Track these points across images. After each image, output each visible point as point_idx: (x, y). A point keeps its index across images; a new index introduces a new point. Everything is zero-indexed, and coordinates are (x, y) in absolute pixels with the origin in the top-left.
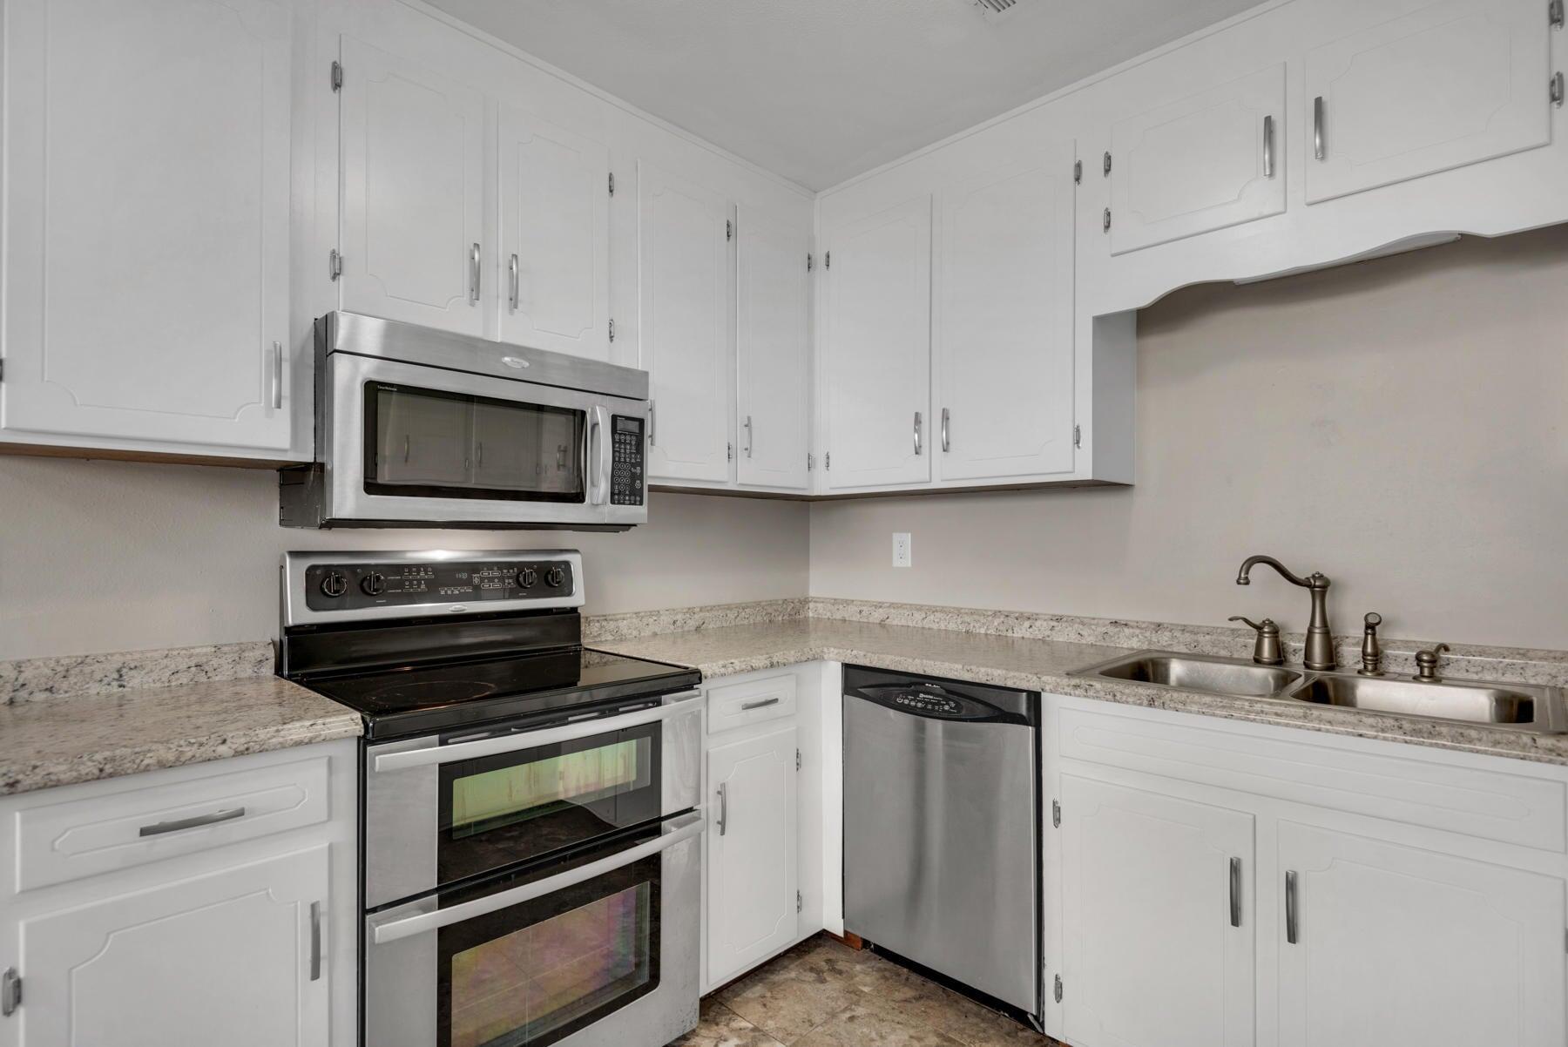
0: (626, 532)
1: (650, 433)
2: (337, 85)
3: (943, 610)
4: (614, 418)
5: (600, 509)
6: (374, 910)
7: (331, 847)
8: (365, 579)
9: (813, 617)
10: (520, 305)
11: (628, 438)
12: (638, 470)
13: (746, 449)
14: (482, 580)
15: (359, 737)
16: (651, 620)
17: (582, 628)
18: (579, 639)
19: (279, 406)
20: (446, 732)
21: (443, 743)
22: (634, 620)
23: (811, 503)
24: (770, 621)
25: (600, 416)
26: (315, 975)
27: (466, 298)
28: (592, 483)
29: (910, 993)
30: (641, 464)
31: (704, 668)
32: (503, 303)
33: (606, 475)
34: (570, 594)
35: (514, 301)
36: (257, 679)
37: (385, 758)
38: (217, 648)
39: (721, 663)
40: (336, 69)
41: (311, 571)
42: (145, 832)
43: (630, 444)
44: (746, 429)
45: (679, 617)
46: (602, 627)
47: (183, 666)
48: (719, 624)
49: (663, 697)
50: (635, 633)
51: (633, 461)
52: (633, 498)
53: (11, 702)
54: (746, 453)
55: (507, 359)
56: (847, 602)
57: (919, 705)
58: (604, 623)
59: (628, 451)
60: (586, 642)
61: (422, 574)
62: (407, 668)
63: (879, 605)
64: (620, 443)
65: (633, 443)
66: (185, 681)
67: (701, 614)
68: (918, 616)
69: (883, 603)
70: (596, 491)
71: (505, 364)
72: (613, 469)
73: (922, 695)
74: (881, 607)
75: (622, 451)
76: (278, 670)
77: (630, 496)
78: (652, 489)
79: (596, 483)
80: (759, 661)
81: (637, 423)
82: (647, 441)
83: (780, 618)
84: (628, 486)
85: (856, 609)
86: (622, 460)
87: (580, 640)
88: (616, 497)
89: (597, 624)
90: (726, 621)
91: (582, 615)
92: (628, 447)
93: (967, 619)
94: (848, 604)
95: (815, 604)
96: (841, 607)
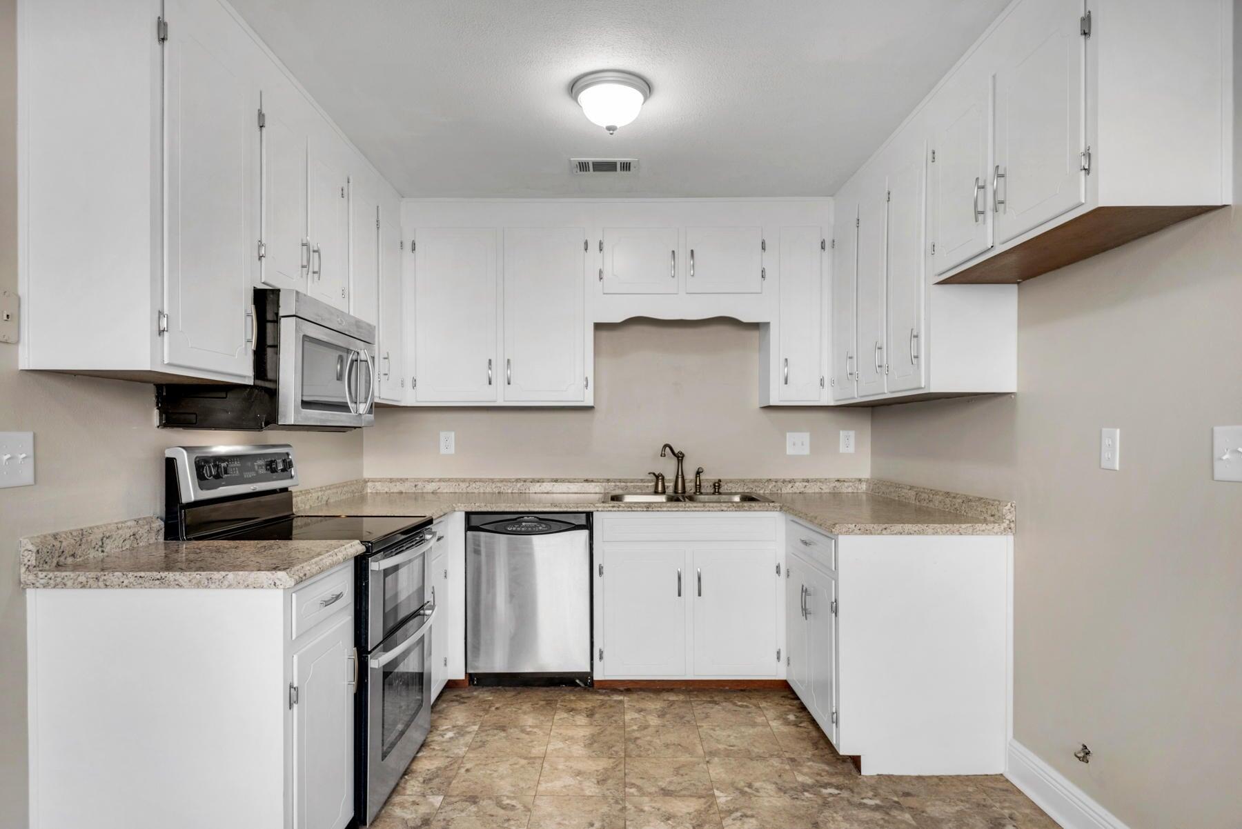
2: (261, 126)
3: (481, 480)
6: (371, 652)
9: (371, 493)
17: (293, 501)
27: (300, 272)
29: (513, 693)
34: (291, 477)
36: (157, 544)
40: (260, 114)
41: (196, 462)
44: (386, 361)
45: (320, 494)
47: (128, 535)
48: (334, 499)
54: (385, 377)
55: (339, 319)
56: (403, 480)
57: (523, 529)
58: (303, 496)
63: (431, 481)
66: (128, 547)
67: (327, 491)
68: (463, 485)
69: (434, 479)
71: (338, 322)
73: (524, 524)
74: (432, 481)
76: (166, 537)
85: (412, 484)
87: (292, 510)
91: (293, 492)
93: (499, 485)
94: (404, 482)
95: (374, 483)
96: (398, 484)
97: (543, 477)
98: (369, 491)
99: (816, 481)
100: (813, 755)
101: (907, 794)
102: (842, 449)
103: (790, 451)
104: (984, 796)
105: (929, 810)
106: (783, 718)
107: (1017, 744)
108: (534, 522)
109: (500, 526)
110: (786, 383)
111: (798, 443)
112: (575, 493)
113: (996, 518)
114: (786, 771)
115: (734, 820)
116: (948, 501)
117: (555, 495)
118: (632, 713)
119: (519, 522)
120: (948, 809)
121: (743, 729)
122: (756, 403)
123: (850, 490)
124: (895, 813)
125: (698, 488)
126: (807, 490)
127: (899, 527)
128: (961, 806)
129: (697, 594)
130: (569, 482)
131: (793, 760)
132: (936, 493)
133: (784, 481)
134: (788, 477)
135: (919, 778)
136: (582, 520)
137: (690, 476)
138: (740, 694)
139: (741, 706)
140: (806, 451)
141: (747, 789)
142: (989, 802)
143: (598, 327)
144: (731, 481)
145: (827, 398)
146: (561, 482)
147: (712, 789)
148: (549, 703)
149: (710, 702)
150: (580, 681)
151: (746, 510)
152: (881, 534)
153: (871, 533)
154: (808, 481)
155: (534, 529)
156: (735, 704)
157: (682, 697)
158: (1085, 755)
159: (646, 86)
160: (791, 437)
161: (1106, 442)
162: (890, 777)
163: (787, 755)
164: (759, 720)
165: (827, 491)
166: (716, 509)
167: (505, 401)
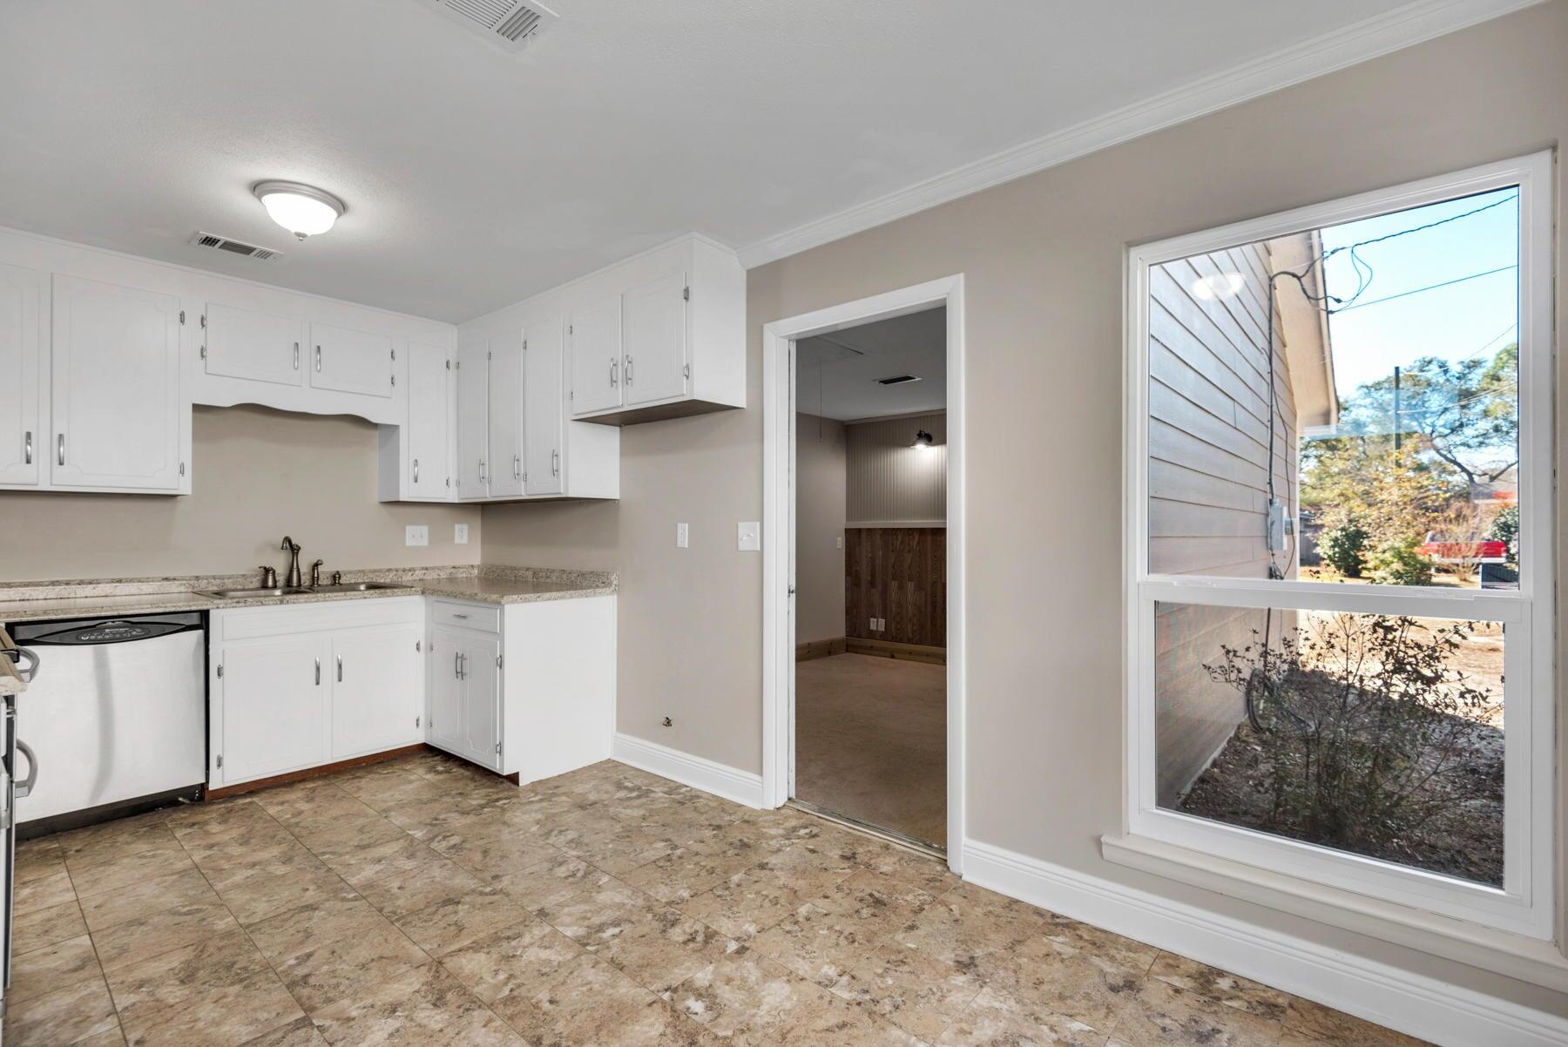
97: (98, 578)
99: (433, 568)
100: (476, 786)
101: (557, 787)
102: (457, 540)
103: (409, 542)
104: (604, 773)
105: (576, 790)
106: (432, 770)
107: (621, 735)
108: (121, 627)
109: (71, 637)
110: (416, 481)
111: (417, 535)
112: (150, 594)
113: (607, 584)
114: (459, 802)
115: (439, 842)
116: (565, 576)
117: (117, 598)
118: (273, 807)
119: (100, 629)
120: (587, 786)
121: (401, 787)
122: (377, 497)
123: (464, 575)
124: (554, 799)
125: (314, 580)
126: (425, 577)
127: (547, 595)
128: (593, 783)
129: (337, 680)
130: (139, 581)
131: (461, 794)
132: (553, 571)
133: (404, 570)
134: (408, 566)
135: (560, 776)
136: (195, 620)
137: (305, 568)
138: (380, 765)
139: (388, 773)
140: (425, 542)
141: (434, 822)
142: (609, 775)
143: (197, 408)
144: (350, 573)
145: (452, 496)
146: (127, 582)
147: (404, 831)
148: (154, 827)
149: (353, 779)
150: (184, 797)
151: (389, 596)
152: (536, 601)
153: (529, 601)
154: (427, 569)
155: (125, 635)
156: (380, 774)
157: (320, 783)
158: (668, 723)
159: (341, 207)
160: (410, 530)
161: (680, 531)
162: (540, 782)
163: (454, 792)
164: (413, 778)
165: (444, 577)
166: (359, 597)
167: (51, 484)
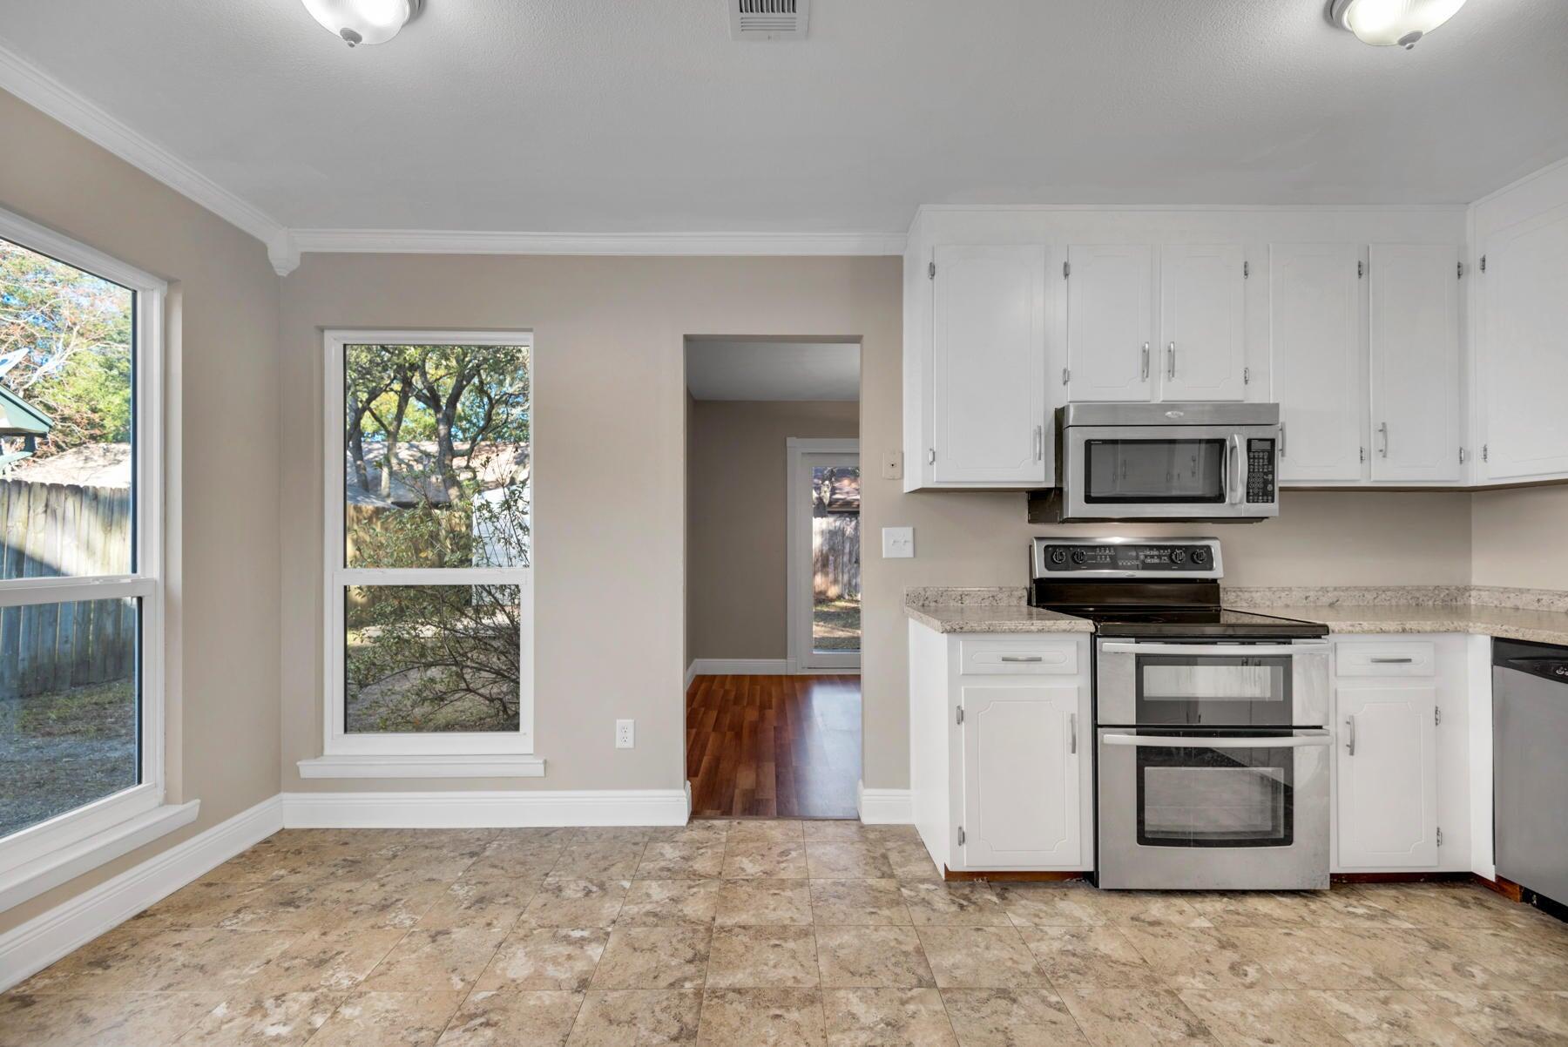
0: (1259, 523)
1: (1280, 447)
2: (1066, 275)
4: (1249, 442)
5: (1238, 507)
6: (1102, 726)
7: (1079, 688)
8: (1075, 553)
9: (1475, 604)
10: (1176, 374)
11: (1261, 454)
12: (1270, 477)
13: (1381, 451)
14: (1146, 556)
15: (1091, 634)
16: (1283, 595)
17: (1221, 595)
18: (1219, 603)
19: (1040, 459)
20: (1140, 638)
21: (1137, 642)
22: (1267, 593)
23: (1473, 493)
24: (1417, 605)
25: (1238, 441)
26: (1074, 752)
27: (1140, 379)
28: (1231, 489)
30: (1272, 473)
31: (1331, 624)
32: (1164, 375)
33: (1243, 483)
34: (1211, 568)
35: (1171, 371)
36: (1020, 606)
37: (1106, 645)
38: (1001, 589)
39: (1349, 623)
40: (1066, 265)
41: (1047, 547)
42: (1004, 659)
43: (1263, 459)
44: (1381, 434)
45: (1311, 594)
46: (1237, 596)
47: (987, 596)
48: (1354, 603)
49: (1293, 640)
50: (1268, 603)
51: (1265, 470)
52: (1265, 498)
53: (923, 605)
54: (1381, 454)
55: (1169, 413)
56: (1521, 591)
58: (1240, 594)
59: (1261, 464)
60: (1224, 605)
61: (1107, 552)
62: (1091, 609)
63: (1565, 595)
64: (1254, 458)
65: (1265, 457)
66: (987, 604)
67: (1335, 593)
70: (1234, 494)
71: (1167, 417)
72: (1249, 477)
74: (1567, 596)
75: (1256, 464)
76: (1029, 603)
77: (1263, 496)
78: (1281, 489)
79: (1234, 488)
80: (1392, 625)
81: (1269, 442)
82: (1278, 454)
83: (1431, 603)
84: (1261, 487)
85: (1533, 597)
86: (1256, 470)
88: (1251, 496)
89: (1233, 594)
90: (1363, 600)
91: (1221, 586)
92: (1261, 461)
94: (1522, 593)
95: (1478, 592)
96: (1512, 595)
98: (1473, 602)
